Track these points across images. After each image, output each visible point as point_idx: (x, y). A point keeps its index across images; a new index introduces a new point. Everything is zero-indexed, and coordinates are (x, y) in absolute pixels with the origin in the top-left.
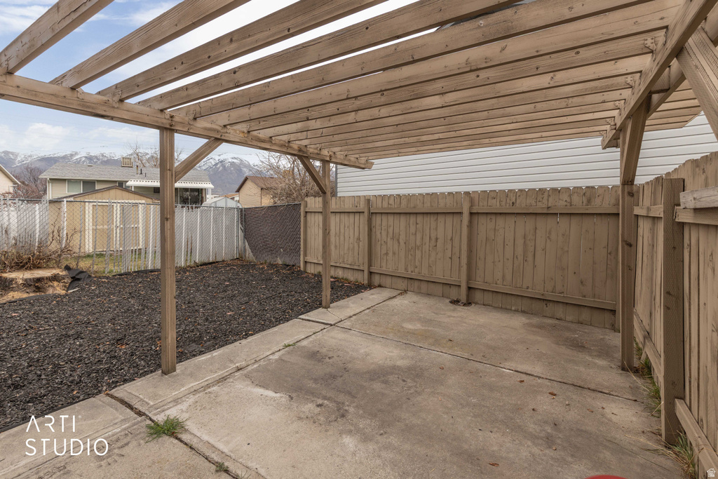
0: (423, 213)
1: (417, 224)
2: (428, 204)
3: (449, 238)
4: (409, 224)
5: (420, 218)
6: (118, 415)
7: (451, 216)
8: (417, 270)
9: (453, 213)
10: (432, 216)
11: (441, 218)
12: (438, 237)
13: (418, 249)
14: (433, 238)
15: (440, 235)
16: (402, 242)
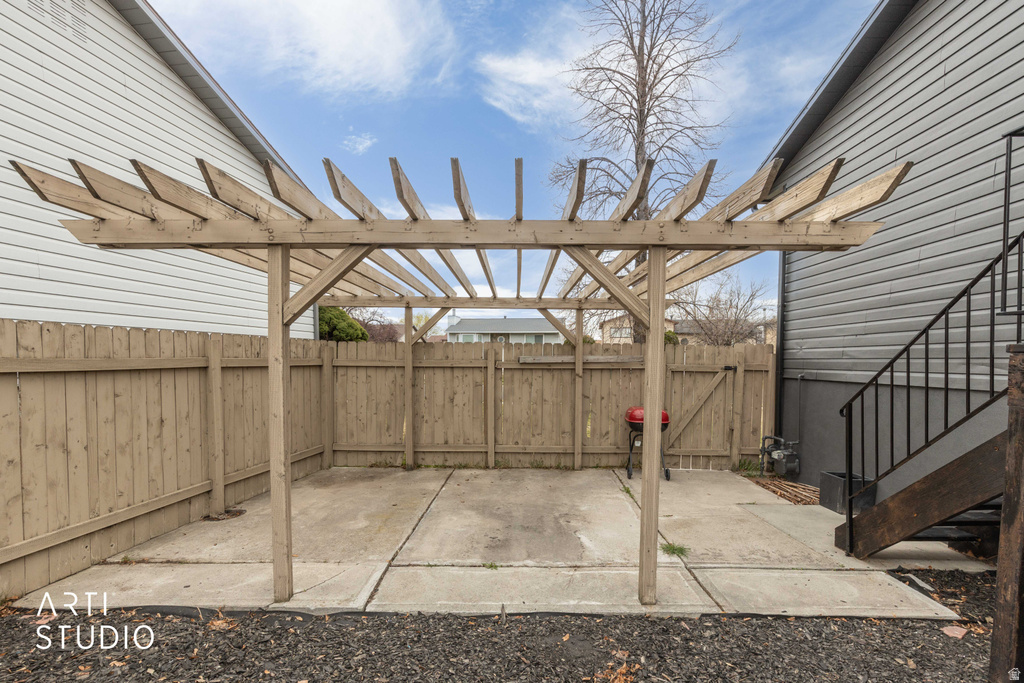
0: (130, 370)
1: (116, 395)
2: (139, 351)
3: (184, 415)
4: (95, 399)
5: (123, 383)
6: (711, 578)
7: (184, 374)
8: (122, 501)
9: (187, 369)
10: (150, 376)
11: (167, 379)
12: (164, 418)
13: (123, 452)
14: (155, 421)
15: (168, 415)
16: (76, 447)
